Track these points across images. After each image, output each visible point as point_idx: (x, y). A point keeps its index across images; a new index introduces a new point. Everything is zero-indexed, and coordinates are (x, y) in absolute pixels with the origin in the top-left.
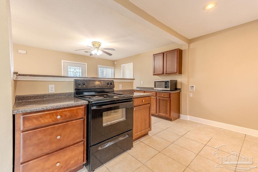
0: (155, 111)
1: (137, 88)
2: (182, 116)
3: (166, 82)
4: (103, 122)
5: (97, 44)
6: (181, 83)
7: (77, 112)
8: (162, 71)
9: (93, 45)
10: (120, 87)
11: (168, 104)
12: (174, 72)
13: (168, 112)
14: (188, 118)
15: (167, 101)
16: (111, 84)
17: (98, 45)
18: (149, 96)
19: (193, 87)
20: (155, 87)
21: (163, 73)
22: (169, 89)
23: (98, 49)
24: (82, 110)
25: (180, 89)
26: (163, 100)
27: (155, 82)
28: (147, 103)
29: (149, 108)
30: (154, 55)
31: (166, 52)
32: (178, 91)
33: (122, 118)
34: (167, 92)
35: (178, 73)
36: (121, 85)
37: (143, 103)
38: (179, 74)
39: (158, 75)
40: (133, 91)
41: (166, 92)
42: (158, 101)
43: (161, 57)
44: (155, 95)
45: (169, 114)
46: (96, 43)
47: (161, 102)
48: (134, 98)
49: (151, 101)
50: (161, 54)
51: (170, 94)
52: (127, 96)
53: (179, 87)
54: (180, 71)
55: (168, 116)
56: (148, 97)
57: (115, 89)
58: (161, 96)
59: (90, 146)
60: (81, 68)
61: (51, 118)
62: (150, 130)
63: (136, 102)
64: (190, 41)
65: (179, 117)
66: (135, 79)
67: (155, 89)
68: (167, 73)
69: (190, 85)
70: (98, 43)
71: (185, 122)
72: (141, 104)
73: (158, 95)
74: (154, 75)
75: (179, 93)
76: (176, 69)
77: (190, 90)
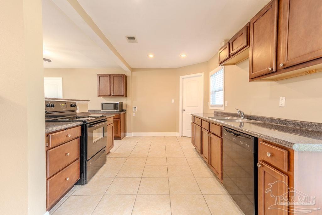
2: (127, 134)
3: (115, 104)
6: (126, 105)
8: (109, 93)
11: (119, 124)
12: (121, 95)
13: (118, 132)
14: (133, 134)
16: (75, 106)
19: (136, 108)
20: (102, 109)
21: (110, 95)
22: (118, 110)
25: (125, 110)
27: (102, 104)
28: (111, 122)
29: (112, 127)
30: (98, 75)
31: (112, 75)
32: (124, 113)
34: (118, 113)
35: (125, 96)
36: (78, 107)
39: (104, 96)
43: (108, 78)
50: (107, 76)
51: (120, 115)
53: (124, 108)
55: (118, 135)
59: (87, 161)
61: (64, 137)
65: (125, 136)
66: (89, 101)
67: (102, 111)
68: (114, 95)
69: (133, 107)
71: (130, 138)
74: (100, 96)
76: (123, 93)
77: (133, 111)
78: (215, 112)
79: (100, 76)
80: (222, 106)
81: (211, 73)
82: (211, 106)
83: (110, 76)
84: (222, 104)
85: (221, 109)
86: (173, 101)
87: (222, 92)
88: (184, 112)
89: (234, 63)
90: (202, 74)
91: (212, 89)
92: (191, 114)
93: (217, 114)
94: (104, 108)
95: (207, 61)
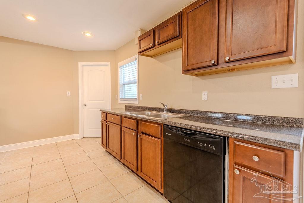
78: (126, 106)
80: (136, 100)
81: (119, 64)
82: (120, 100)
84: (136, 97)
85: (136, 103)
86: (68, 93)
87: (136, 84)
88: (85, 108)
89: (151, 55)
90: (109, 63)
91: (121, 82)
92: (100, 110)
93: (129, 108)
95: (115, 51)
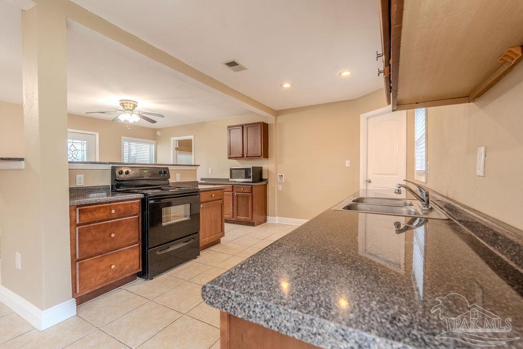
0: (231, 215)
1: (202, 179)
2: (269, 218)
3: (247, 170)
4: (163, 222)
5: (130, 104)
6: (268, 171)
7: (132, 207)
8: (241, 152)
9: (122, 104)
10: (177, 178)
11: (250, 202)
12: (257, 155)
13: (250, 214)
14: (277, 220)
15: (247, 197)
16: (165, 173)
17: (132, 105)
18: (221, 189)
19: (282, 176)
20: (231, 177)
21: (243, 157)
22: (251, 180)
23: (131, 112)
24: (137, 204)
25: (266, 180)
26: (243, 196)
27: (231, 170)
28: (218, 198)
29: (220, 205)
30: (229, 127)
31: (246, 125)
32: (263, 183)
33: (185, 216)
34: (248, 184)
35: (262, 157)
36: (178, 175)
37: (213, 199)
38: (264, 157)
39: (235, 158)
40: (196, 183)
41: (246, 184)
42: (236, 199)
43: (240, 131)
44: (231, 190)
45: (250, 216)
46: (129, 102)
47: (240, 199)
48: (202, 191)
49: (223, 195)
50: (239, 127)
51: (252, 187)
52: (191, 188)
53: (264, 177)
54: (265, 154)
55: (249, 219)
56: (219, 190)
57: (171, 180)
58: (239, 190)
59: (149, 249)
60: (85, 142)
61: (104, 212)
62: (223, 235)
63: (203, 197)
64: (278, 113)
65: (265, 221)
66: (199, 166)
67: (230, 180)
68: (248, 155)
69: (279, 175)
70: (131, 102)
71: (273, 225)
72: (210, 199)
73: (235, 190)
74: (230, 158)
75: (266, 186)
76: (260, 151)
77: (279, 181)
79: (230, 128)
82: (416, 174)
83: (243, 127)
88: (370, 186)
94: (233, 176)
